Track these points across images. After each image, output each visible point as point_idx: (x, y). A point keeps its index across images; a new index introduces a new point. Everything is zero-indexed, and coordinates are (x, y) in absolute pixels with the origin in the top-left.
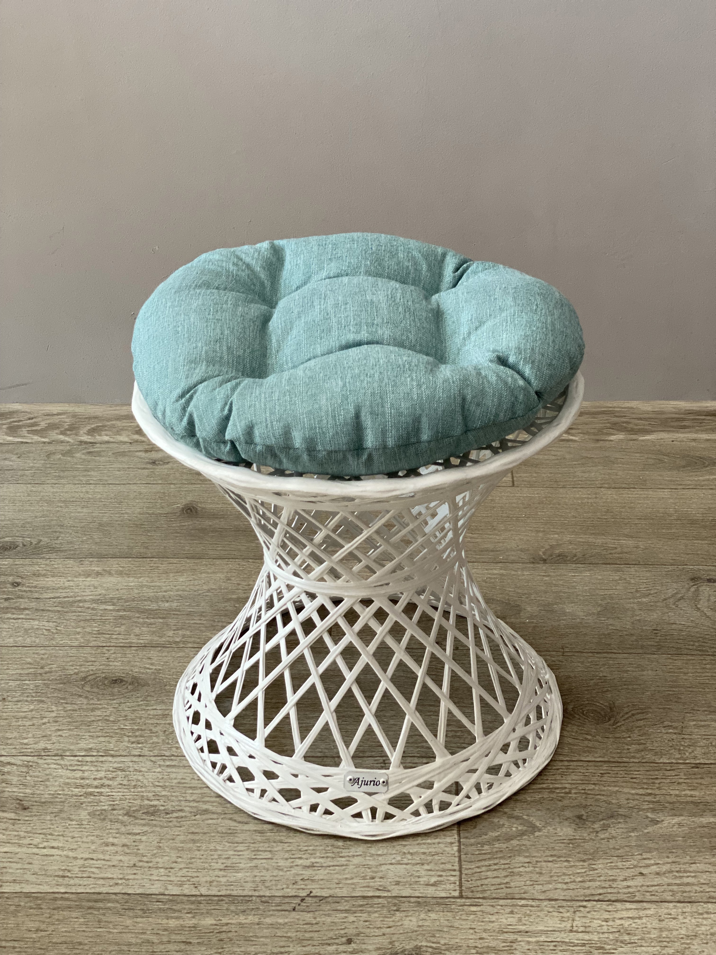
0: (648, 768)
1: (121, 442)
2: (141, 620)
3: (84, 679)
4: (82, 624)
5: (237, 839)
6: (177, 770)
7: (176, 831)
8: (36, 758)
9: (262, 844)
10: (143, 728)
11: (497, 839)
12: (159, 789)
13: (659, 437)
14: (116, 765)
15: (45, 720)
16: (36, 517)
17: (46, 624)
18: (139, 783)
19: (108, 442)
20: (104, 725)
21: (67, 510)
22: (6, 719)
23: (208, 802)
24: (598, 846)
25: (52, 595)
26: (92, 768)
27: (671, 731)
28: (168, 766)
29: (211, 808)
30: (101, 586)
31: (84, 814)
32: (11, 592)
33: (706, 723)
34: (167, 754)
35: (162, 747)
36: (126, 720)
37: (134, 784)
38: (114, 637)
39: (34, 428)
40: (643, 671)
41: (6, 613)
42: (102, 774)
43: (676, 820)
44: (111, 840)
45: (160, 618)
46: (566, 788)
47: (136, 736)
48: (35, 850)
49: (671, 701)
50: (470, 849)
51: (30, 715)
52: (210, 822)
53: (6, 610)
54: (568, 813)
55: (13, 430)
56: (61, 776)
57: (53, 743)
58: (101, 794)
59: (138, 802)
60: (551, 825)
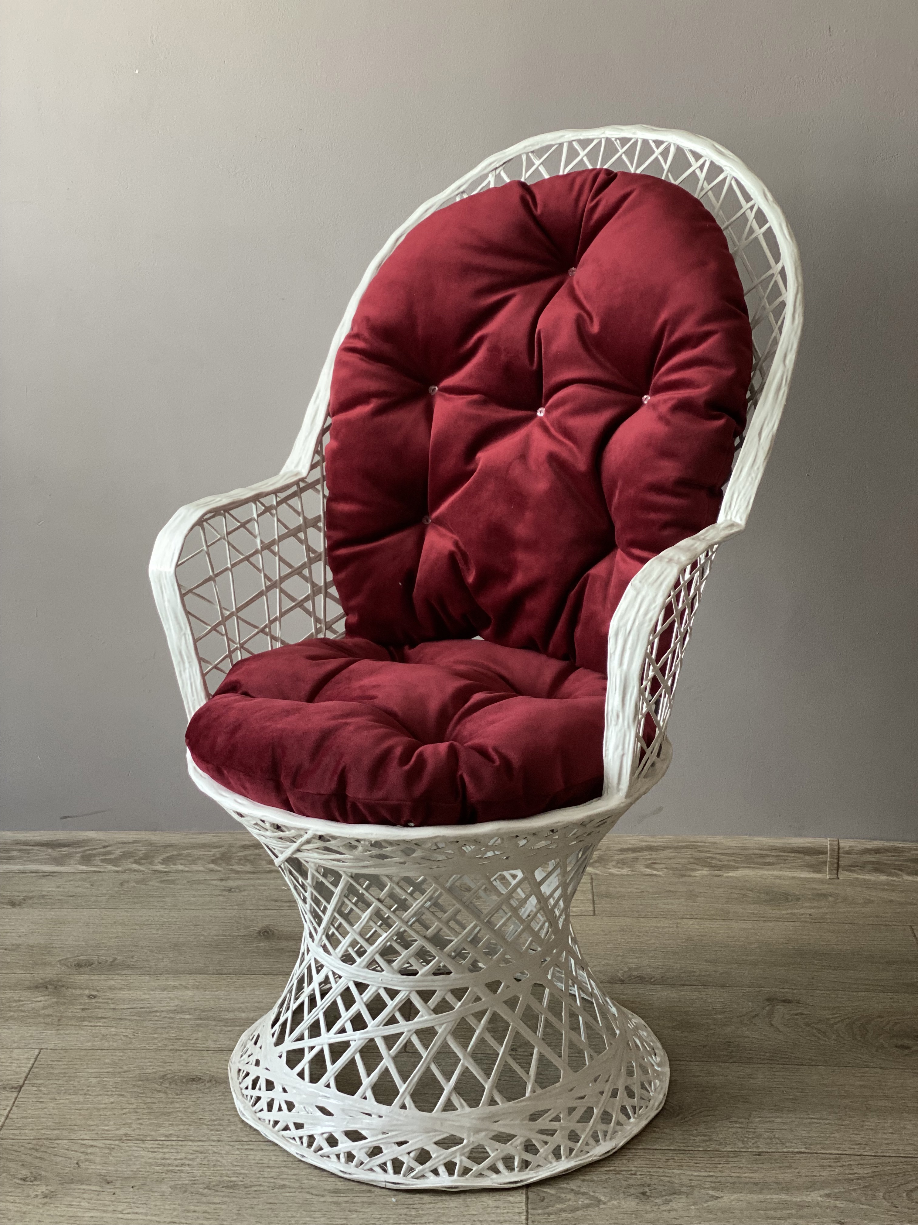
0: (712, 1156)
1: (197, 871)
2: (219, 1028)
3: (163, 1077)
4: (159, 1030)
5: (313, 1209)
6: (255, 1153)
7: (255, 1202)
8: (117, 1142)
9: (337, 1213)
10: (222, 1118)
11: (564, 1210)
12: (238, 1168)
13: (744, 874)
14: (195, 1148)
15: (125, 1111)
16: (111, 938)
17: (124, 1031)
18: (219, 1163)
19: (182, 871)
20: (183, 1115)
21: (142, 932)
22: (87, 1110)
23: (286, 1179)
24: (659, 1216)
25: (128, 1006)
26: (173, 1151)
27: (737, 1125)
28: (246, 1149)
29: (288, 1184)
30: (178, 999)
31: (165, 1188)
32: (89, 1004)
33: (770, 1120)
34: (244, 1140)
35: (240, 1134)
36: (205, 1111)
37: (213, 1164)
38: (191, 1042)
39: (108, 857)
40: (713, 1076)
41: (84, 1021)
42: (183, 1156)
43: (736, 1196)
44: (192, 1208)
45: (237, 1026)
46: (631, 1170)
47: (215, 1125)
48: (120, 1216)
49: (739, 1101)
50: (537, 1218)
51: (110, 1106)
52: (288, 1194)
53: (83, 1019)
54: (632, 1191)
55: (86, 859)
56: (143, 1157)
57: (134, 1130)
58: (181, 1171)
59: (218, 1178)
60: (616, 1200)
